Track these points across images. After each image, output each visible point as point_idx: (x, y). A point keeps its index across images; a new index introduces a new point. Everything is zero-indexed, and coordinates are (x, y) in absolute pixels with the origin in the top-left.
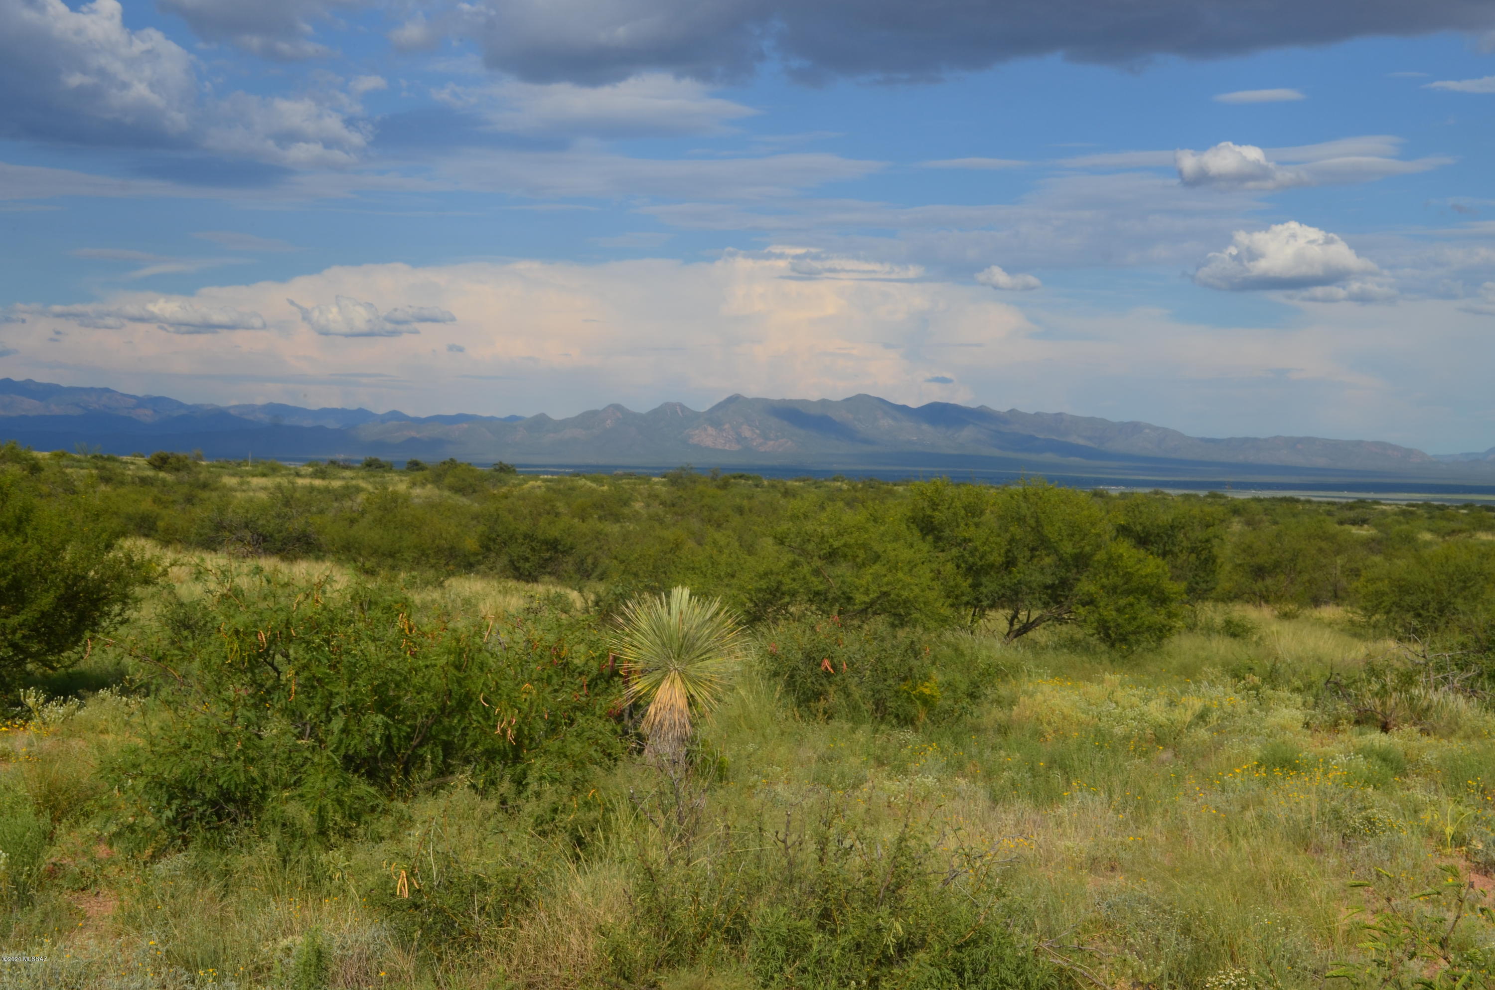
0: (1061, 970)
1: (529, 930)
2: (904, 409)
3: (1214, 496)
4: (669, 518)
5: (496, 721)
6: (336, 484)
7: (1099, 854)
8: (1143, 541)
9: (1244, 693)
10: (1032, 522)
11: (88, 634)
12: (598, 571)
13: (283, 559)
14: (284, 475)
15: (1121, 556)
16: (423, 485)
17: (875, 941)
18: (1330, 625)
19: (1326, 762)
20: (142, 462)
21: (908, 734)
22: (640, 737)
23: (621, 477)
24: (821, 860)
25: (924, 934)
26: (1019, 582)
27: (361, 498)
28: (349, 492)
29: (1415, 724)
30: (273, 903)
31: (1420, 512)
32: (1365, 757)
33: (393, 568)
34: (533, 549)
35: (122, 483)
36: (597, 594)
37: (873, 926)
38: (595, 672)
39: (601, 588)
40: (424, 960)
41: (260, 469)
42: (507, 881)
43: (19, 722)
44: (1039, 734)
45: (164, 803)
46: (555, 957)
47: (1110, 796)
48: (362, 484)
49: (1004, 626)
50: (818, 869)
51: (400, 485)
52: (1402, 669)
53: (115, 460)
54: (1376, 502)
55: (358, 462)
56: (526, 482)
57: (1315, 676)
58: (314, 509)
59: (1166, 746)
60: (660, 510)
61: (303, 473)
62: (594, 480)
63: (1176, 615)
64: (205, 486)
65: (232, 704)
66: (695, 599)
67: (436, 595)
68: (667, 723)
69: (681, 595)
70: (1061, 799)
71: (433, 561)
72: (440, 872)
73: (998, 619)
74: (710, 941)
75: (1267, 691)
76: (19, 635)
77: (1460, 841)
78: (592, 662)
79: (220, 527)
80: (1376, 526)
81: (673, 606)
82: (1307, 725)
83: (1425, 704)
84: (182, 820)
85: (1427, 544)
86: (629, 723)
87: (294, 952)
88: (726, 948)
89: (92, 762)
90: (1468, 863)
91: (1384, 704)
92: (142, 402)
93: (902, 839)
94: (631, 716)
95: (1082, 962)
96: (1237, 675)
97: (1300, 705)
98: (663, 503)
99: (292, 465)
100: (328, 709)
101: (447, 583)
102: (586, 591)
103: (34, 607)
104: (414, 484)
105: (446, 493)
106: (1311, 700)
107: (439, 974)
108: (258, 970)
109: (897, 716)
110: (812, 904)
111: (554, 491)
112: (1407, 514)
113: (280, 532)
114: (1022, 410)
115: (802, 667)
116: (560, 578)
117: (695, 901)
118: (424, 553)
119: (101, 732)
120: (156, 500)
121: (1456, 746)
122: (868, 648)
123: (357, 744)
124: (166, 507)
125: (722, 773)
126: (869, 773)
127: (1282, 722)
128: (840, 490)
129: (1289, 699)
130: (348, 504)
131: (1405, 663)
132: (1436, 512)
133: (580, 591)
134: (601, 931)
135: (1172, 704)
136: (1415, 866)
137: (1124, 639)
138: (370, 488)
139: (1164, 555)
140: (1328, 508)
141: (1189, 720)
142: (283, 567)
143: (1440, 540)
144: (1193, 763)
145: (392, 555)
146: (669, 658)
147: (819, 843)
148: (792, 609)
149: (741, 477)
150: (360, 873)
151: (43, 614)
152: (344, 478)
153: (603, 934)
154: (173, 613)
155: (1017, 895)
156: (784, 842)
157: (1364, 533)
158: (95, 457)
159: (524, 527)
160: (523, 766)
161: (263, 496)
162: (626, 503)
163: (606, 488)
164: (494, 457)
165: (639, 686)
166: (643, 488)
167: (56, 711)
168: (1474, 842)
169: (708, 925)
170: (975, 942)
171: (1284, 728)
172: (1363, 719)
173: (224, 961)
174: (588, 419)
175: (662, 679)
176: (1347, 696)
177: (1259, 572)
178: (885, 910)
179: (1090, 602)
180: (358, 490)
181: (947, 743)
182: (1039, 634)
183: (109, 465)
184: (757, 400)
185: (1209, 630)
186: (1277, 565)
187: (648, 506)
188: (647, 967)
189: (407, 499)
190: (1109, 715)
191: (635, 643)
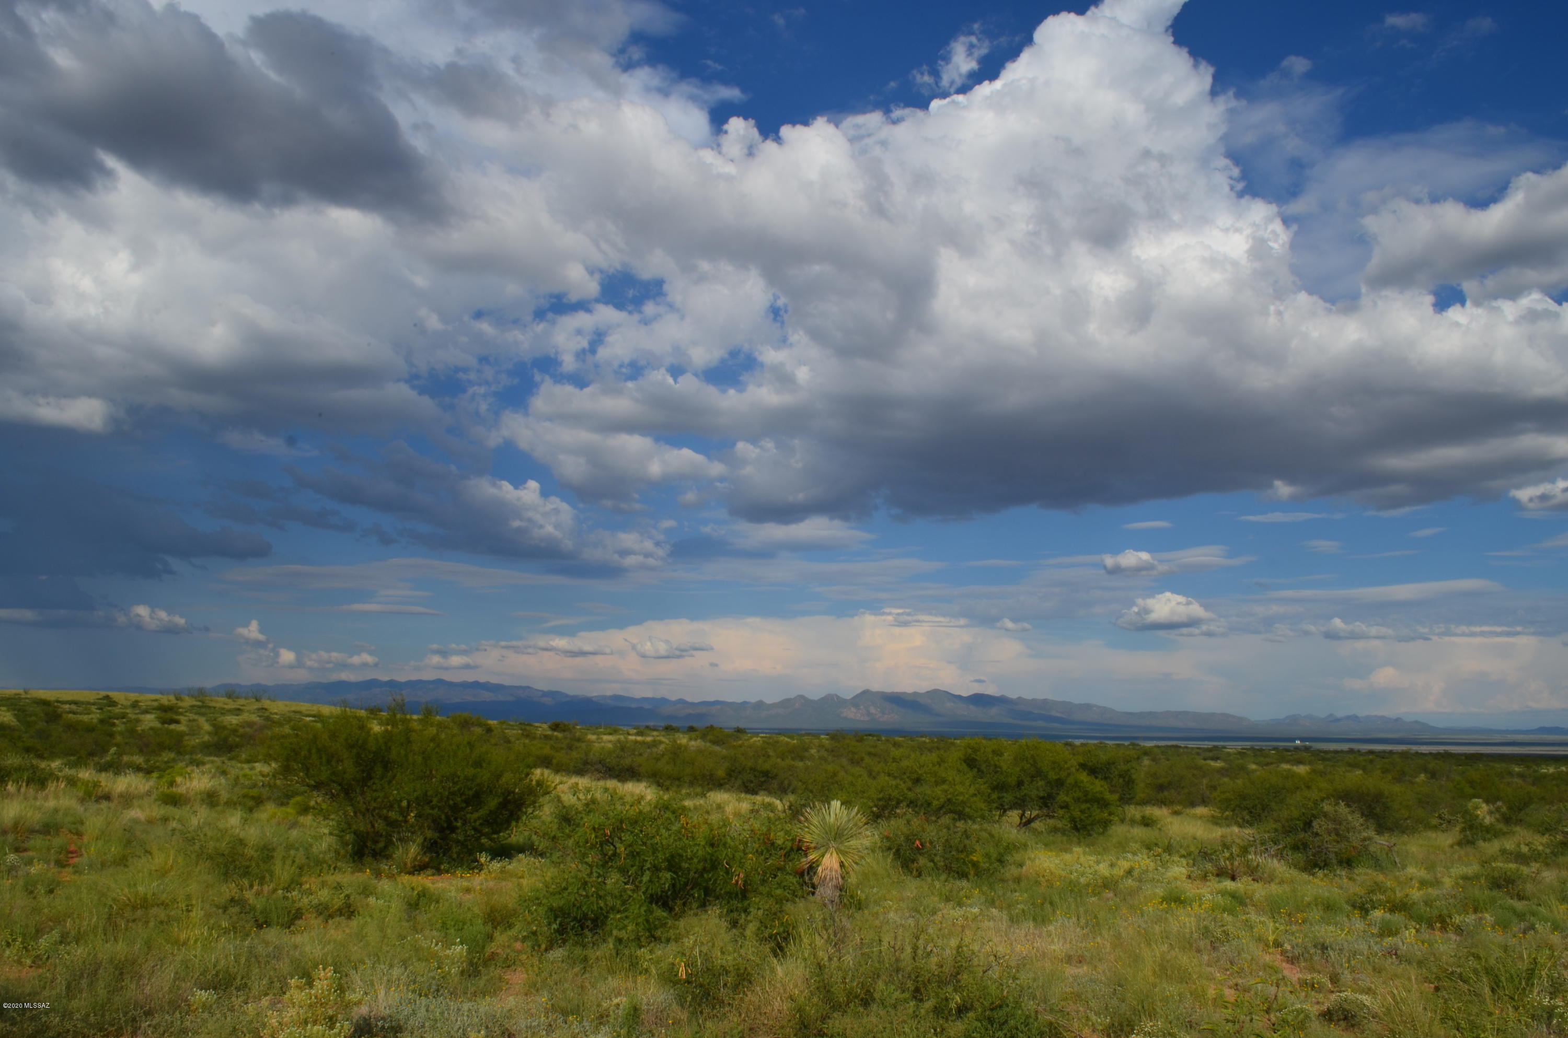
0: (1051, 1023)
1: (750, 996)
2: (959, 697)
3: (1133, 744)
4: (830, 759)
5: (732, 876)
6: (649, 739)
7: (1072, 953)
8: (1093, 771)
9: (1153, 858)
10: (1031, 761)
11: (514, 823)
12: (791, 788)
13: (619, 781)
14: (621, 734)
15: (1082, 782)
16: (696, 740)
17: (945, 1006)
18: (1201, 818)
19: (1200, 899)
20: (545, 726)
21: (964, 883)
22: (814, 887)
23: (804, 735)
24: (914, 958)
25: (972, 1002)
26: (1025, 795)
27: (662, 747)
28: (655, 744)
29: (1250, 875)
30: (610, 978)
31: (1249, 752)
32: (1222, 896)
33: (678, 786)
34: (755, 776)
35: (534, 738)
36: (790, 802)
37: (943, 997)
38: (789, 848)
39: (792, 798)
40: (693, 1013)
41: (608, 731)
42: (738, 969)
43: (476, 871)
44: (1037, 883)
45: (553, 920)
46: (765, 1013)
47: (1078, 920)
48: (663, 739)
49: (1017, 820)
50: (912, 964)
51: (683, 739)
52: (1241, 844)
53: (531, 725)
54: (1224, 747)
55: (660, 726)
56: (751, 738)
57: (1192, 849)
58: (637, 753)
59: (1110, 889)
60: (825, 754)
61: (631, 733)
62: (789, 737)
63: (1113, 814)
64: (579, 740)
65: (590, 866)
66: (844, 807)
67: (702, 802)
68: (828, 877)
69: (836, 804)
70: (1050, 922)
71: (700, 782)
72: (702, 963)
73: (1014, 816)
74: (852, 1005)
75: (1166, 856)
76: (478, 823)
77: (1277, 944)
78: (787, 842)
79: (586, 763)
80: (1224, 761)
81: (831, 813)
82: (1189, 877)
83: (1255, 864)
84: (562, 931)
85: (1254, 771)
86: (807, 878)
87: (621, 1007)
88: (861, 1009)
89: (514, 895)
90: (1282, 957)
91: (1232, 864)
92: (545, 694)
93: (959, 947)
94: (808, 873)
95: (1063, 1018)
96: (1149, 848)
97: (1185, 865)
98: (827, 750)
99: (625, 729)
100: (642, 869)
101: (708, 795)
102: (784, 801)
103: (486, 808)
104: (691, 739)
105: (708, 744)
106: (1191, 862)
107: (701, 1022)
108: (601, 1017)
109: (958, 873)
110: (910, 985)
111: (768, 743)
112: (1242, 754)
113: (618, 766)
114: (1024, 696)
115: (904, 845)
116: (770, 792)
117: (844, 982)
118: (695, 778)
119: (520, 878)
120: (552, 747)
121: (1274, 888)
122: (941, 834)
123: (655, 889)
124: (557, 751)
125: (860, 906)
126: (942, 905)
127: (1175, 875)
128: (924, 742)
129: (1179, 862)
130: (654, 750)
131: (1243, 840)
132: (1258, 753)
133: (781, 800)
134: (791, 998)
135: (1112, 865)
136: (1252, 959)
137: (1084, 827)
138: (667, 741)
139: (1106, 778)
140: (1198, 751)
141: (1122, 874)
142: (619, 785)
143: (1261, 768)
144: (1125, 899)
145: (679, 779)
146: (829, 840)
147: (913, 948)
148: (898, 811)
149: (870, 735)
150: (658, 962)
151: (491, 811)
152: (653, 736)
153: (793, 1000)
154: (560, 811)
155: (1025, 977)
156: (894, 948)
157: (1218, 765)
158: (521, 724)
159: (750, 764)
160: (748, 902)
161: (610, 745)
162: (806, 750)
163: (795, 741)
164: (734, 724)
165: (812, 856)
166: (816, 741)
167: (496, 865)
168: (1286, 945)
169: (851, 996)
170: (1001, 1007)
171: (1176, 879)
172: (1221, 873)
173: (583, 1011)
174: (785, 703)
175: (826, 852)
176: (1211, 860)
177: (1161, 788)
178: (950, 989)
179: (1065, 806)
180: (661, 742)
181: (985, 888)
182: (1036, 825)
183: (528, 728)
184: (878, 693)
185: (1133, 822)
186: (1170, 783)
187: (818, 751)
188: (817, 1020)
189: (686, 747)
190: (1076, 871)
191: (811, 832)
